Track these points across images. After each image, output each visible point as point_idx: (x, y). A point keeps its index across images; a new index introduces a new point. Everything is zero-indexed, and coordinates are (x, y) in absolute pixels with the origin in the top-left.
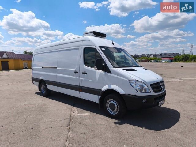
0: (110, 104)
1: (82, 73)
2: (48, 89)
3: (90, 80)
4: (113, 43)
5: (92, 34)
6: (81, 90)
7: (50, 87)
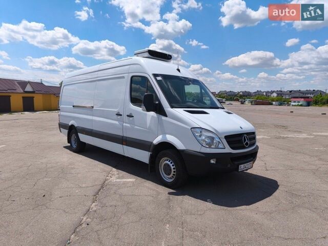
0: (165, 165)
1: (128, 116)
2: (81, 140)
3: (136, 127)
4: (178, 70)
5: (147, 55)
6: (125, 143)
7: (84, 138)
